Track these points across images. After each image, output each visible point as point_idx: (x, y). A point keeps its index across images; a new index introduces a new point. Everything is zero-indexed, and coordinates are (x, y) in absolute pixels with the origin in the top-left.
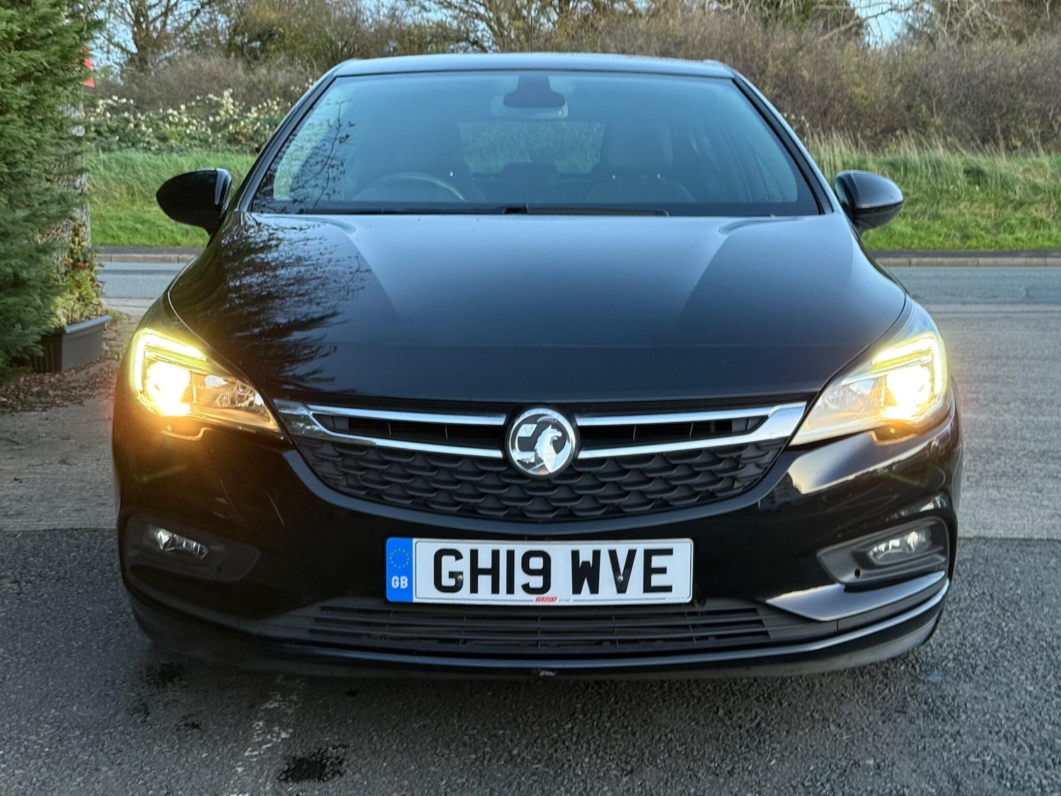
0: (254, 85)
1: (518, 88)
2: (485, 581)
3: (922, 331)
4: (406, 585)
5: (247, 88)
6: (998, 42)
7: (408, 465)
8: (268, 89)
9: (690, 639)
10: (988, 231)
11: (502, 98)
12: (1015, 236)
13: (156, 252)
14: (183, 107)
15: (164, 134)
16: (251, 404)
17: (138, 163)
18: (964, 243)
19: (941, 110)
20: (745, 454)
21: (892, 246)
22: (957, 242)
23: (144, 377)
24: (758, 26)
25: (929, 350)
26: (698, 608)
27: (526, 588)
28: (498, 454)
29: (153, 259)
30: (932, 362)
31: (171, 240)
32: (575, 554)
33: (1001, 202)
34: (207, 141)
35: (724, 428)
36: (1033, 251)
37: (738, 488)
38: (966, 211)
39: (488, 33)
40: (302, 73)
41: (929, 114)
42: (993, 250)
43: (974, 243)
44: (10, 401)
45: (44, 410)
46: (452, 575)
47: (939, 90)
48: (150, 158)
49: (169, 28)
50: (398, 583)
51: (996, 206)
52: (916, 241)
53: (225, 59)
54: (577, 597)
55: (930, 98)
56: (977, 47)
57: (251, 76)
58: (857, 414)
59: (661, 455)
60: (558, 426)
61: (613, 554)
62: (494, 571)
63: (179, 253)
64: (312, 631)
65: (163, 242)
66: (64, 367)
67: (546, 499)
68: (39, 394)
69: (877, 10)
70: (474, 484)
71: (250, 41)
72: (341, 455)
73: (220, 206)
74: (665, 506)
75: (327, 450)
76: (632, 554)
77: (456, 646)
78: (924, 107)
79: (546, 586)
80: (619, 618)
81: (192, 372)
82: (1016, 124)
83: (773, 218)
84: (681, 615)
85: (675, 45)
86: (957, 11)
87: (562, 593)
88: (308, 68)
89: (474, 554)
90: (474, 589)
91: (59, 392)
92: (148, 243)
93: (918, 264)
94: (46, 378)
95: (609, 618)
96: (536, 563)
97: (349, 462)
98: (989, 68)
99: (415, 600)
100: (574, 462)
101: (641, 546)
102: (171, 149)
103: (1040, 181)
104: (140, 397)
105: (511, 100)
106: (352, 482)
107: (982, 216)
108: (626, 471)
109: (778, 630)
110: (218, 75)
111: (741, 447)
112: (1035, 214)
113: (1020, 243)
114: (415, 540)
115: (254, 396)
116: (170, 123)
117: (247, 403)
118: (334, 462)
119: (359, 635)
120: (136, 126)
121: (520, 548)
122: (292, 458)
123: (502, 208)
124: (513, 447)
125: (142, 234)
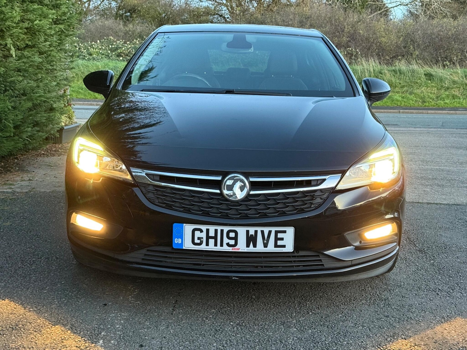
0: (127, 32)
1: (233, 39)
2: (212, 241)
3: (390, 146)
4: (181, 242)
5: (124, 33)
6: (445, 20)
7: (182, 195)
8: (133, 34)
9: (293, 266)
10: (433, 99)
11: (226, 43)
12: (445, 102)
13: (88, 101)
14: (98, 41)
15: (90, 53)
16: (121, 169)
17: (80, 64)
18: (423, 104)
19: (419, 48)
20: (316, 194)
21: (393, 105)
22: (420, 104)
23: (79, 157)
24: (342, 11)
25: (393, 154)
26: (296, 254)
27: (228, 245)
28: (218, 191)
29: (87, 104)
30: (393, 159)
31: (94, 97)
32: (248, 232)
33: (439, 87)
34: (108, 56)
35: (308, 183)
36: (451, 108)
37: (313, 207)
38: (425, 91)
39: (227, 12)
40: (147, 27)
41: (414, 49)
42: (435, 107)
43: (427, 104)
44: (45, 153)
45: (59, 156)
46: (199, 238)
47: (418, 40)
48: (85, 62)
49: (91, 6)
50: (177, 241)
51: (438, 89)
52: (403, 103)
53: (115, 20)
54: (248, 248)
55: (414, 43)
56: (435, 22)
57: (126, 28)
58: (362, 179)
59: (283, 193)
60: (242, 181)
61: (262, 232)
62: (215, 238)
63: (98, 102)
64: (143, 259)
65: (90, 98)
66: (63, 142)
67: (237, 210)
68: (55, 151)
69: (394, 5)
70: (208, 203)
71: (125, 13)
72: (156, 190)
73: (109, 86)
74: (284, 214)
75: (151, 188)
76: (270, 232)
77: (200, 266)
78: (412, 47)
79: (236, 244)
80: (265, 257)
81: (97, 155)
82: (450, 55)
83: (335, 98)
84: (289, 257)
85: (306, 18)
86: (429, 5)
87: (242, 247)
88: (150, 25)
89: (208, 230)
90: (207, 244)
91: (63, 151)
92: (84, 98)
93: (403, 113)
94: (57, 145)
95: (260, 257)
96: (232, 235)
97: (159, 193)
98: (440, 31)
99: (184, 248)
100: (248, 195)
101: (274, 229)
102: (94, 59)
103: (456, 79)
104: (76, 164)
105: (230, 45)
106: (160, 201)
107: (431, 93)
108: (269, 199)
109: (328, 264)
110: (112, 27)
111: (315, 191)
112: (454, 93)
113: (447, 105)
114: (184, 225)
115: (122, 165)
116: (93, 48)
117: (119, 168)
118: (153, 193)
119: (161, 261)
120: (79, 49)
121: (226, 229)
122: (137, 190)
123: (224, 91)
124: (224, 189)
125: (82, 94)
